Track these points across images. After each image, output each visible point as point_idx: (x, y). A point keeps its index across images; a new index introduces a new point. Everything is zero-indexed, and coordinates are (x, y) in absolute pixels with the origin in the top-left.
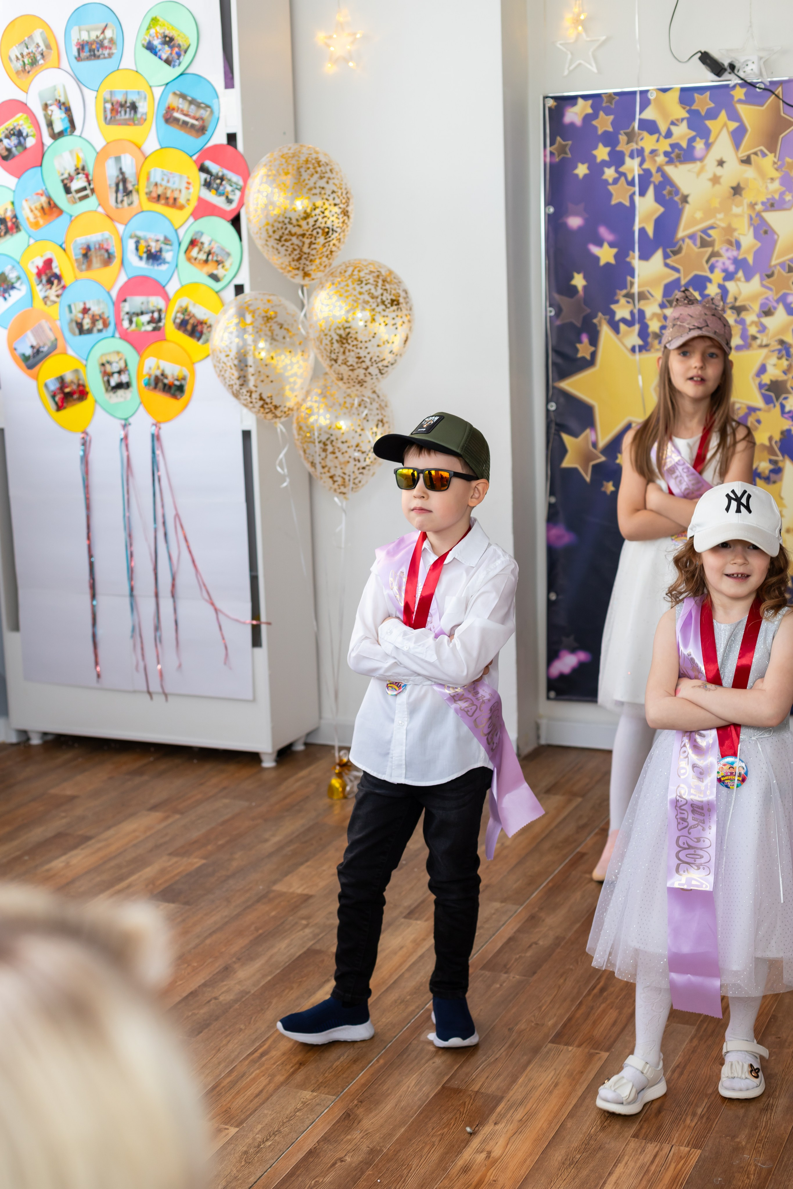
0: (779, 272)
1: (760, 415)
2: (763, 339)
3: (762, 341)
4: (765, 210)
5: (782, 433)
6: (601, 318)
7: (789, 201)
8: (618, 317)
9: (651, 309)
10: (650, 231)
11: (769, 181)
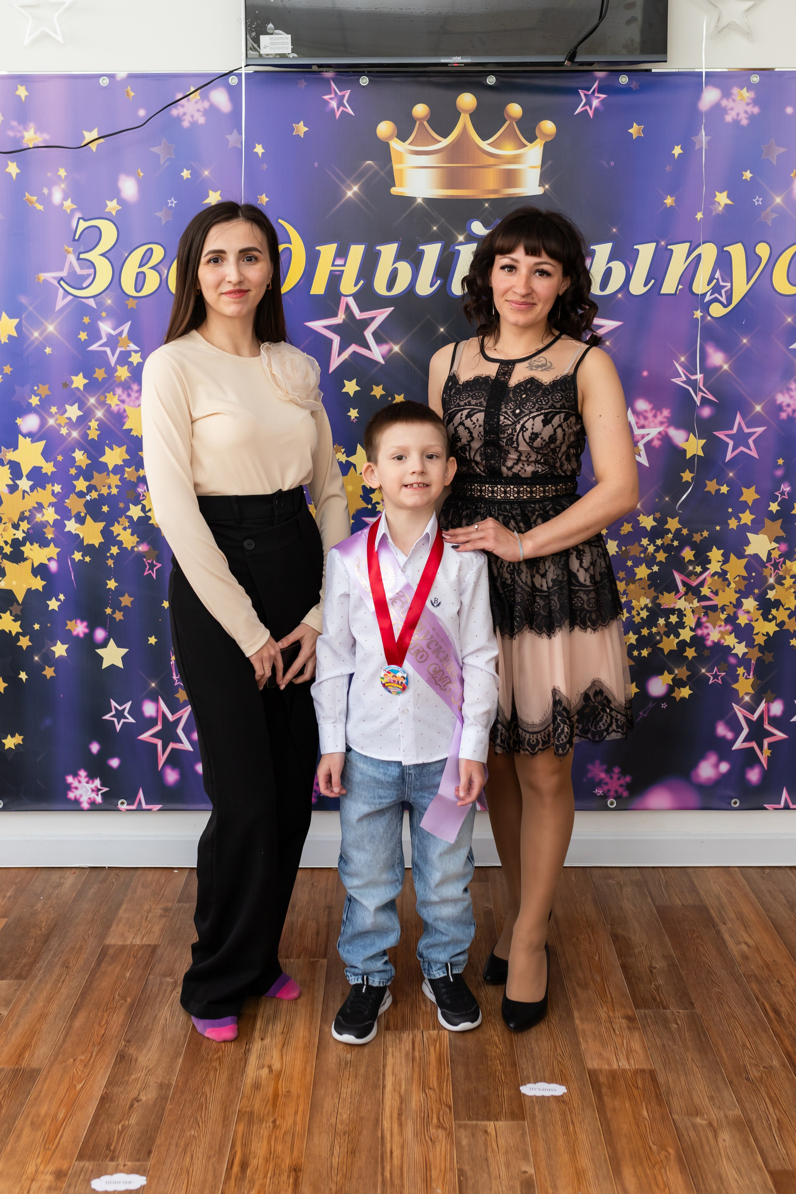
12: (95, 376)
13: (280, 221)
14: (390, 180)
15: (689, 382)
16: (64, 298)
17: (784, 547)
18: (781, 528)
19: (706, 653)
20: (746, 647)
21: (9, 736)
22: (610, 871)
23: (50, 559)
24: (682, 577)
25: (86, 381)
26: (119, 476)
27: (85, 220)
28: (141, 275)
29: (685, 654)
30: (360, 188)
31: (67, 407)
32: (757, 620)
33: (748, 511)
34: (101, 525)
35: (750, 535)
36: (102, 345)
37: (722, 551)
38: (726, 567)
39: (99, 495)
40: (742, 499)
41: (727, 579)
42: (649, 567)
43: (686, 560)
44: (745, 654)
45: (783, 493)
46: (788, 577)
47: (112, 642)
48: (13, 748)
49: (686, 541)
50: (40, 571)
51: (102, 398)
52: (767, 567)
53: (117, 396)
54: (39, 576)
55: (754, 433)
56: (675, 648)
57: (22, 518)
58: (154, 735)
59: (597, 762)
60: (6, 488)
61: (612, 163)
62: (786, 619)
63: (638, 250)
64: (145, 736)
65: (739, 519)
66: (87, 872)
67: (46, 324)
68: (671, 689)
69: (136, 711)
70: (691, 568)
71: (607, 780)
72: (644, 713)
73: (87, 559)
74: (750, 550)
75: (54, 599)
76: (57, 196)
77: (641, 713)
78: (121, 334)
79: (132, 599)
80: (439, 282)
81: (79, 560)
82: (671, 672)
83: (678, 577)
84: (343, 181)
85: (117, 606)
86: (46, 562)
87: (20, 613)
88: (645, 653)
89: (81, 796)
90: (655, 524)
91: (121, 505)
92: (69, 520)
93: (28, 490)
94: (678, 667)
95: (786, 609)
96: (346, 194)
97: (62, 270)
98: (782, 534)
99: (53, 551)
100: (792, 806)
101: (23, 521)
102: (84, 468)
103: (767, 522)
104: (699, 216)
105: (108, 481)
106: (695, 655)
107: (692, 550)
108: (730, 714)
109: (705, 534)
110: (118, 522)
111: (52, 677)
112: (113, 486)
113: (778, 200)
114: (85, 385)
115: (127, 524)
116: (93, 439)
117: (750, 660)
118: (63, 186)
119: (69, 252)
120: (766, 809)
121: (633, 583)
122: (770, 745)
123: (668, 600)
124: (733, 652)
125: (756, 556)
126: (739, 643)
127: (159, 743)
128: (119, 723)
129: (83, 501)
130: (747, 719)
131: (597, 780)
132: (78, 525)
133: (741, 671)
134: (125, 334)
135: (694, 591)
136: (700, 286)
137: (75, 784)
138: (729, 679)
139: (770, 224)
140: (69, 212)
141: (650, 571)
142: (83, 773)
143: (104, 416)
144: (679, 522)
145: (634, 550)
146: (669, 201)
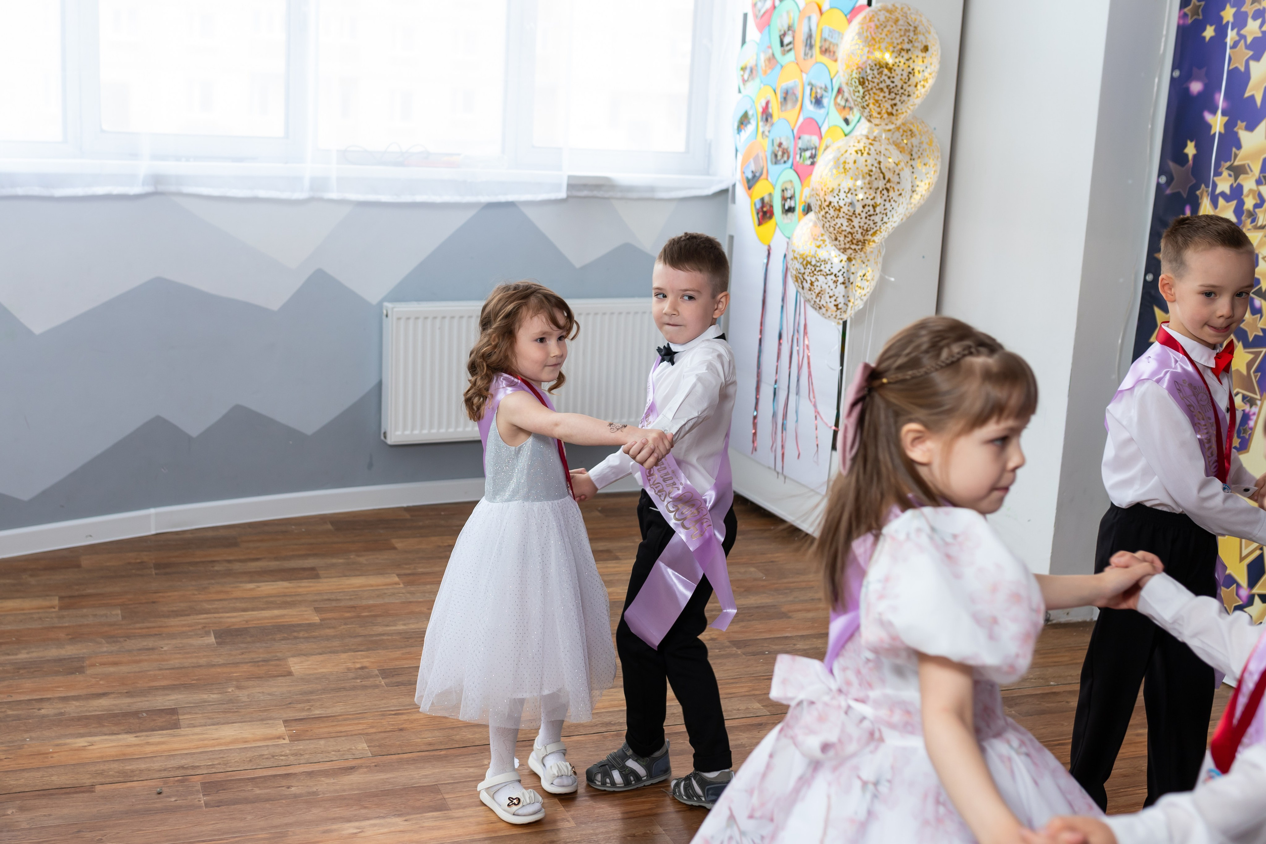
6: (1203, 190)
8: (1218, 191)
9: (1248, 184)
10: (1259, 100)
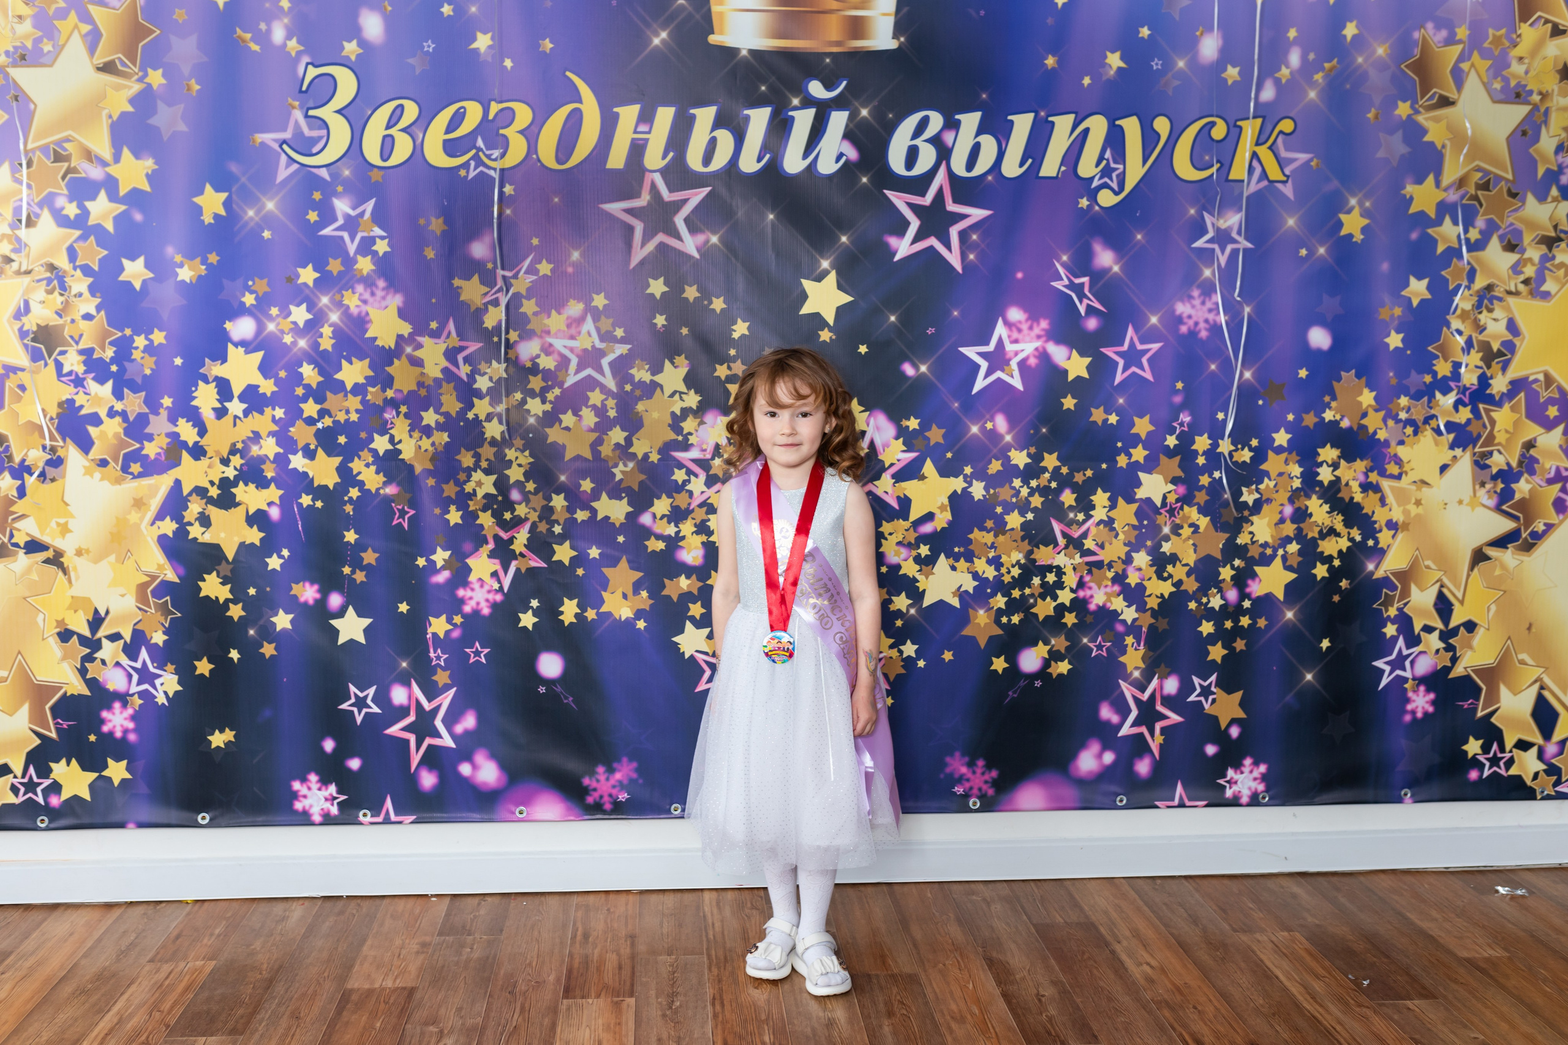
0: (39, 157)
1: (24, 378)
2: (21, 261)
3: (20, 264)
4: (14, 65)
5: (60, 405)
7: (49, 52)
11: (16, 20)
12: (328, 268)
13: (568, 74)
14: (708, 26)
15: (1071, 286)
16: (287, 167)
17: (1182, 490)
18: (1180, 466)
19: (1089, 619)
20: (1137, 611)
21: (217, 732)
22: (973, 886)
23: (270, 504)
24: (1062, 526)
25: (317, 275)
26: (359, 398)
27: (316, 66)
28: (389, 139)
29: (1063, 621)
30: (669, 35)
31: (292, 308)
32: (1150, 579)
33: (1140, 446)
34: (338, 460)
35: (1142, 476)
36: (337, 229)
37: (1108, 494)
38: (1112, 514)
39: (334, 422)
40: (1133, 431)
41: (1114, 529)
42: (1022, 514)
43: (1066, 506)
44: (1135, 620)
45: (1182, 424)
46: (1186, 526)
47: (351, 608)
48: (223, 746)
49: (1065, 482)
50: (257, 519)
51: (338, 297)
52: (1160, 514)
53: (357, 295)
54: (255, 527)
55: (1148, 351)
56: (1052, 613)
57: (233, 451)
58: (403, 729)
59: (957, 754)
60: (212, 412)
61: (982, 13)
62: (1184, 578)
63: (1012, 122)
64: (394, 730)
65: (1130, 455)
66: (319, 903)
67: (264, 199)
68: (1047, 663)
69: (382, 698)
70: (1071, 515)
71: (970, 775)
72: (1015, 692)
73: (319, 504)
74: (1141, 493)
75: (275, 555)
76: (278, 34)
77: (1010, 693)
78: (362, 214)
79: (377, 555)
80: (768, 156)
81: (309, 506)
82: (1046, 643)
83: (1057, 527)
84: (648, 25)
85: (358, 564)
86: (265, 508)
87: (229, 574)
88: (1016, 619)
89: (311, 806)
90: (1029, 461)
91: (363, 435)
92: (295, 453)
93: (241, 415)
94: (1054, 636)
95: (1184, 565)
96: (651, 41)
97: (284, 130)
98: (1179, 473)
99: (274, 493)
100: (1188, 803)
101: (234, 455)
102: (314, 386)
103: (1163, 459)
104: (1087, 81)
105: (346, 404)
106: (1076, 621)
107: (1073, 493)
108: (1117, 693)
109: (1089, 473)
110: (359, 457)
111: (272, 656)
112: (352, 410)
113: (1181, 64)
114: (316, 281)
115: (371, 460)
116: (325, 350)
117: (1141, 627)
118: (286, 21)
119: (294, 107)
120: (1157, 807)
121: (1004, 534)
122: (1163, 730)
123: (1044, 555)
124: (1121, 617)
125: (1149, 501)
126: (1128, 606)
127: (412, 738)
128: (360, 713)
129: (313, 429)
130: (1135, 699)
131: (956, 776)
132: (306, 461)
133: (1129, 640)
134: (367, 215)
135: (1075, 544)
136: (1087, 167)
137: (304, 791)
138: (1115, 651)
139: (1170, 93)
140: (293, 54)
141: (1023, 519)
142: (313, 778)
143: (341, 320)
144: (1058, 459)
145: (1005, 493)
146: (1050, 61)
